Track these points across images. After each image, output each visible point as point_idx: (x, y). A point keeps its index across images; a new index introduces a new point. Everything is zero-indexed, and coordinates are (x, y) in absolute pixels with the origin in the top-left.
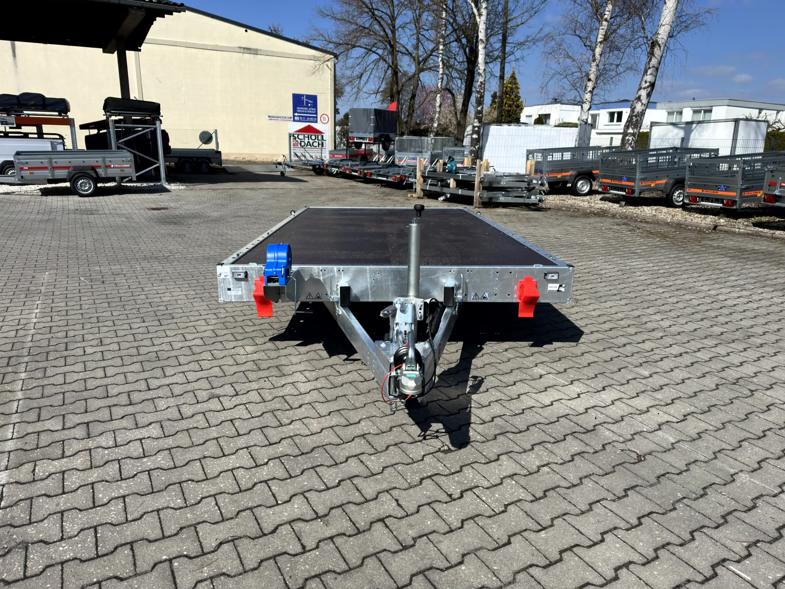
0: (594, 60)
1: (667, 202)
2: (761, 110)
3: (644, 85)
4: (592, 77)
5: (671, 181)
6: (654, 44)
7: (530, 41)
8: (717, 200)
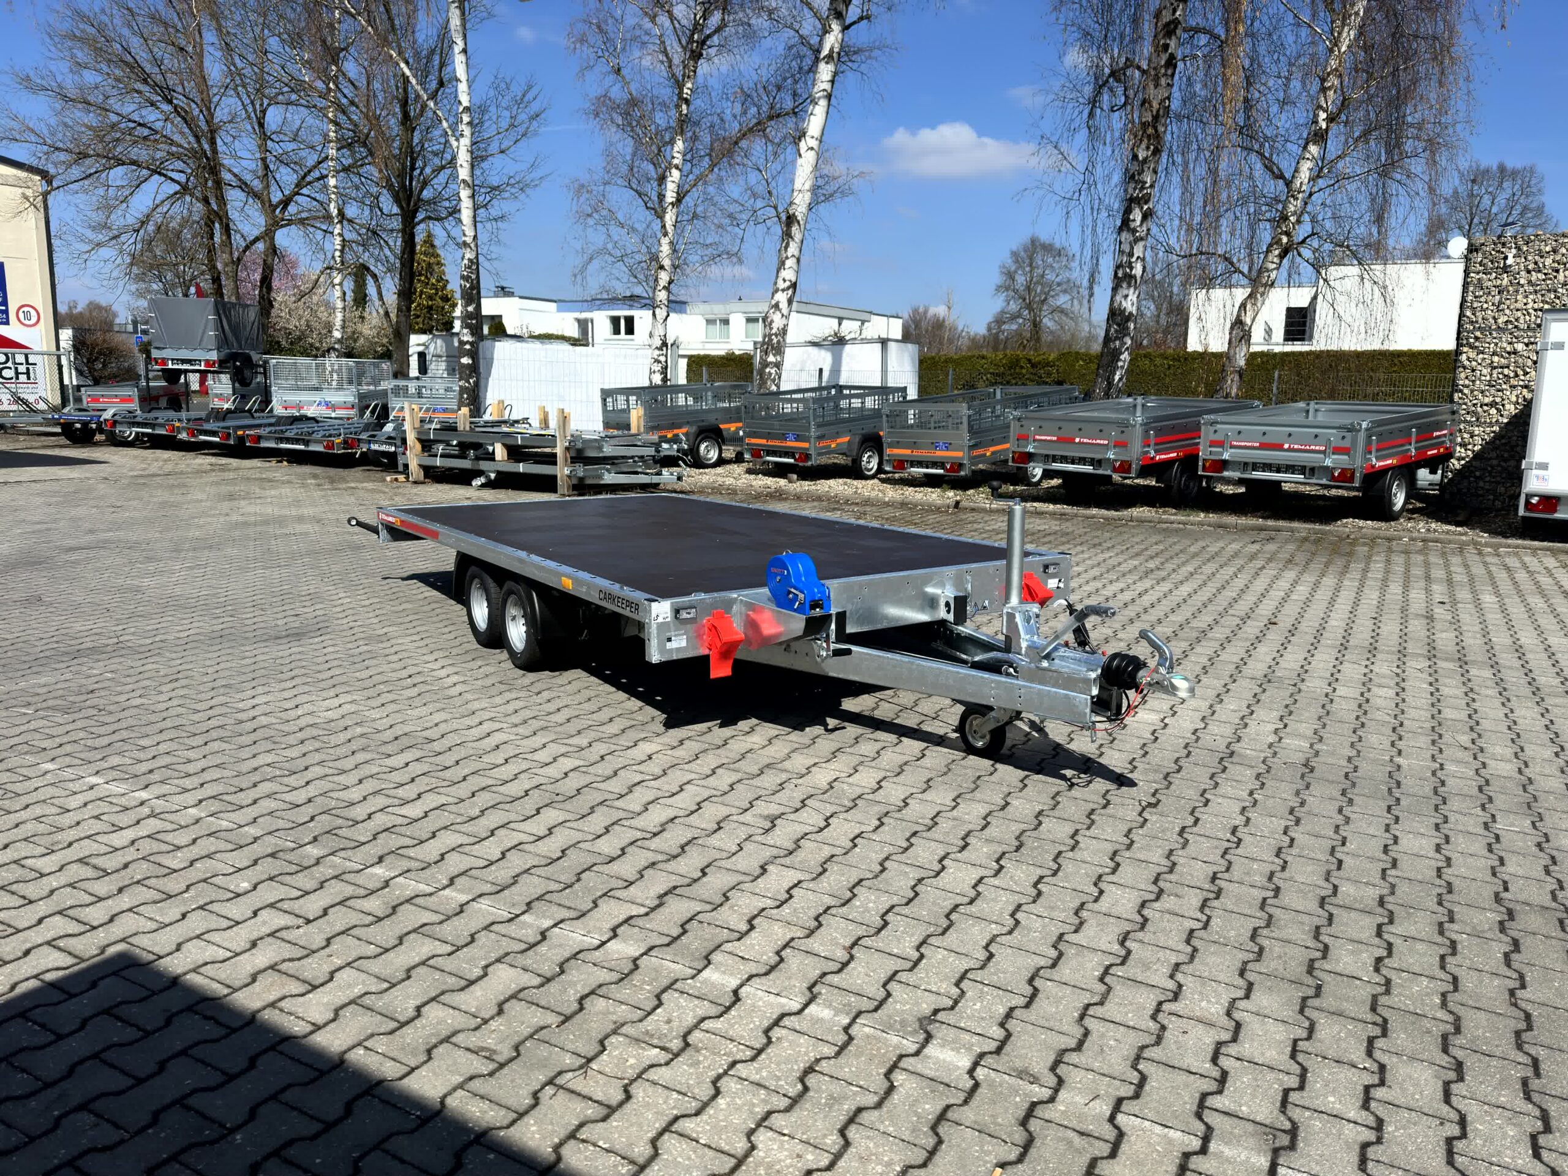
0: (665, 234)
1: (854, 472)
2: (841, 320)
3: (781, 285)
4: (667, 263)
5: (857, 439)
6: (791, 220)
7: (513, 185)
8: (935, 464)
